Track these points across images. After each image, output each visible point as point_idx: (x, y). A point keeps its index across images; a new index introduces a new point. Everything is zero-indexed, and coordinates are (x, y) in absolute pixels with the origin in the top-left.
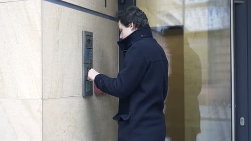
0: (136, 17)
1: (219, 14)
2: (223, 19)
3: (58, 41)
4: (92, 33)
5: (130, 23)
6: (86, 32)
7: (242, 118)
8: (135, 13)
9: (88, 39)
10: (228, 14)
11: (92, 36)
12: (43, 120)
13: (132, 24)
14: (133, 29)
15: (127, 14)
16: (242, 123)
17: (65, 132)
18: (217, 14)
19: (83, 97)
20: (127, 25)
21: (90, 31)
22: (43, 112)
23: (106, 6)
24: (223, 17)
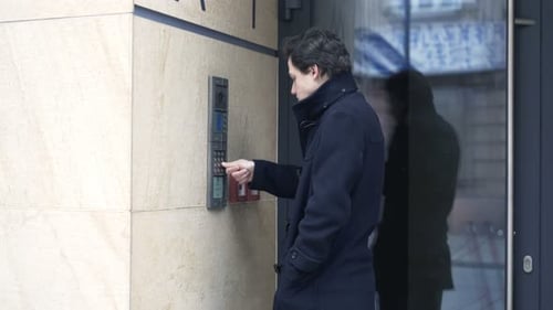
0: (323, 53)
1: (483, 36)
2: (491, 47)
3: (163, 96)
4: (226, 81)
5: (312, 65)
6: (215, 78)
7: (528, 257)
8: (322, 45)
9: (219, 93)
10: (502, 37)
11: (226, 87)
12: (131, 253)
13: (316, 68)
14: (317, 77)
15: (305, 46)
16: (528, 268)
17: (172, 278)
18: (479, 36)
19: (208, 209)
20: (304, 69)
21: (223, 77)
22: (131, 237)
23: (254, 27)
24: (493, 44)
